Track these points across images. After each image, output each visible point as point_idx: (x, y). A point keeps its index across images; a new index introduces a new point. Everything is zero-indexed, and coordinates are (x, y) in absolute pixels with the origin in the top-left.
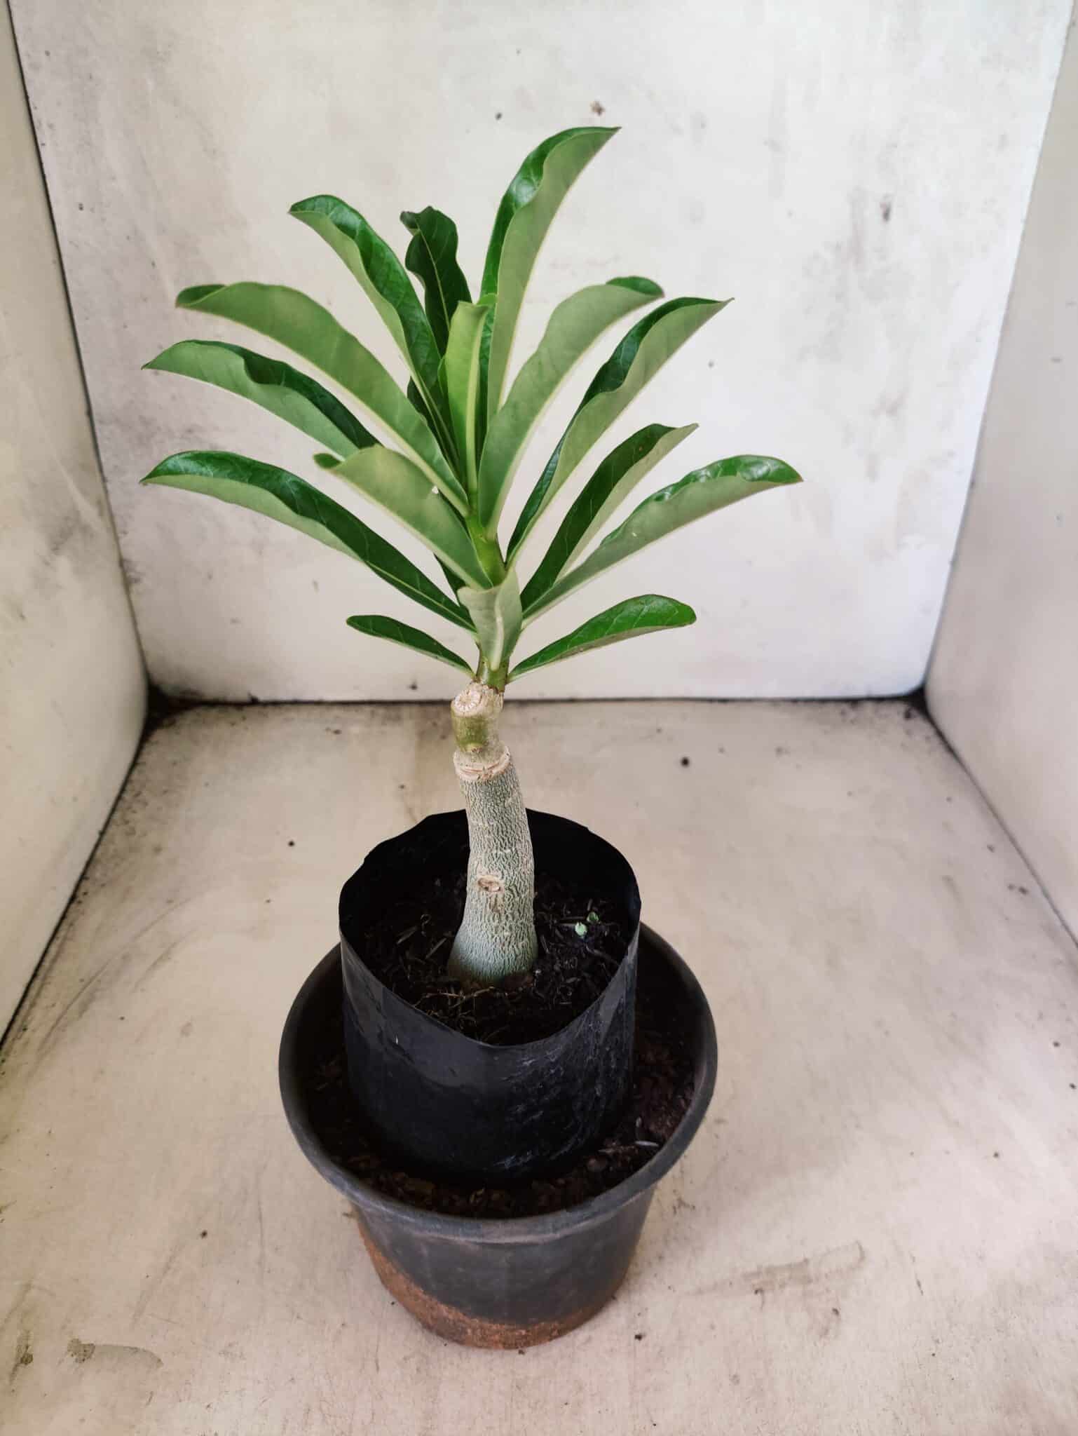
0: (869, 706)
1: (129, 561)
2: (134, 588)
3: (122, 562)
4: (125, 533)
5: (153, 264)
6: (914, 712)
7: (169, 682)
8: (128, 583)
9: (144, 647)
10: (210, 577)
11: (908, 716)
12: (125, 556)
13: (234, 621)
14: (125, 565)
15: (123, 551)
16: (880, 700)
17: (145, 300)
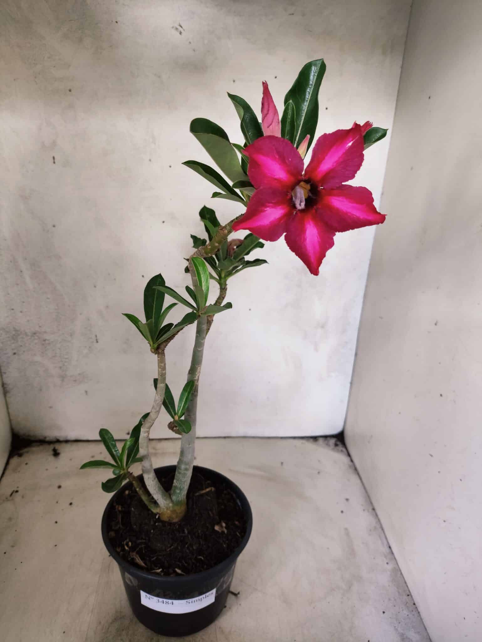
0: (321, 441)
1: (6, 384)
2: (8, 395)
3: (3, 385)
4: (5, 373)
5: (21, 271)
6: (338, 443)
7: (21, 432)
8: (5, 393)
9: (12, 418)
10: (41, 390)
11: (336, 445)
12: (5, 382)
13: (51, 407)
14: (5, 386)
15: (4, 380)
16: (326, 437)
17: (17, 284)
